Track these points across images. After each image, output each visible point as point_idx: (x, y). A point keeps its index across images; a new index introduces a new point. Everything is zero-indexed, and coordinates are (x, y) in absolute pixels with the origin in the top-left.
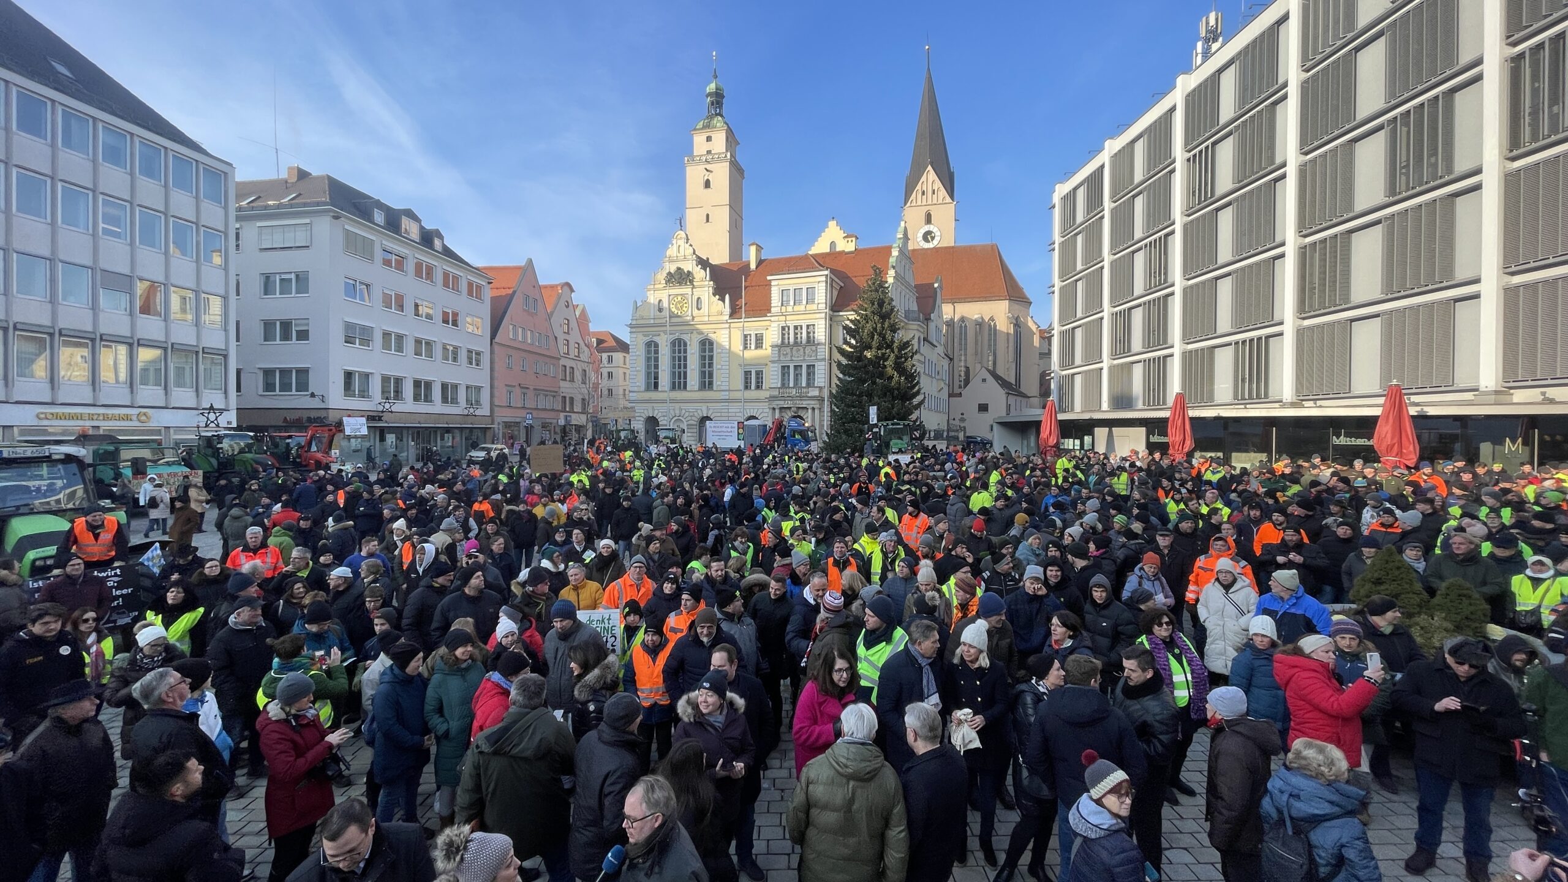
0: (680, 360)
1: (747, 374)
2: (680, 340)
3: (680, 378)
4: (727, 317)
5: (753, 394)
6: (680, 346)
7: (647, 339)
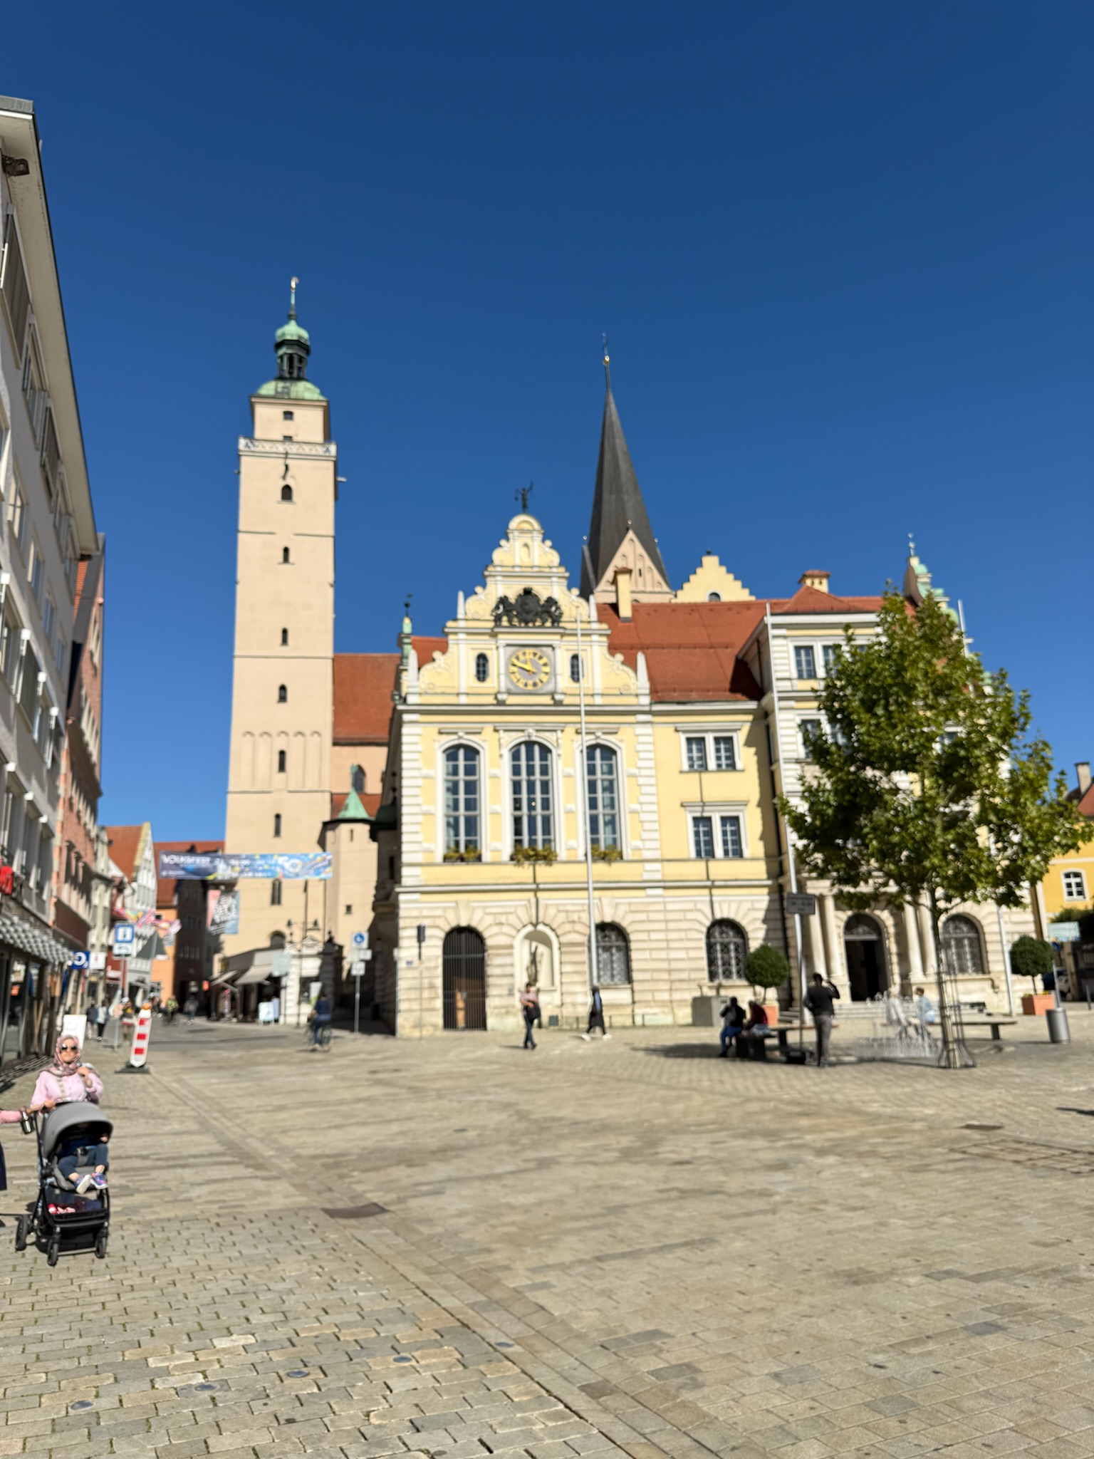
0: (531, 789)
1: (702, 822)
2: (530, 744)
3: (532, 831)
4: (645, 700)
5: (722, 868)
6: (530, 757)
7: (451, 740)
